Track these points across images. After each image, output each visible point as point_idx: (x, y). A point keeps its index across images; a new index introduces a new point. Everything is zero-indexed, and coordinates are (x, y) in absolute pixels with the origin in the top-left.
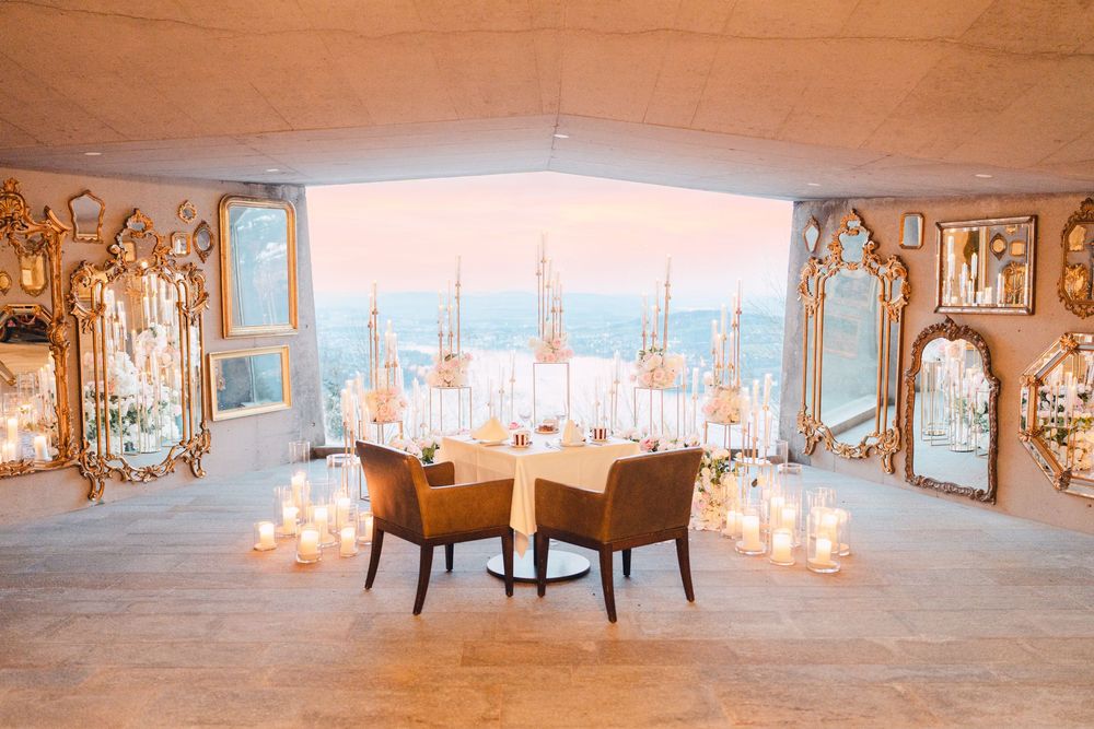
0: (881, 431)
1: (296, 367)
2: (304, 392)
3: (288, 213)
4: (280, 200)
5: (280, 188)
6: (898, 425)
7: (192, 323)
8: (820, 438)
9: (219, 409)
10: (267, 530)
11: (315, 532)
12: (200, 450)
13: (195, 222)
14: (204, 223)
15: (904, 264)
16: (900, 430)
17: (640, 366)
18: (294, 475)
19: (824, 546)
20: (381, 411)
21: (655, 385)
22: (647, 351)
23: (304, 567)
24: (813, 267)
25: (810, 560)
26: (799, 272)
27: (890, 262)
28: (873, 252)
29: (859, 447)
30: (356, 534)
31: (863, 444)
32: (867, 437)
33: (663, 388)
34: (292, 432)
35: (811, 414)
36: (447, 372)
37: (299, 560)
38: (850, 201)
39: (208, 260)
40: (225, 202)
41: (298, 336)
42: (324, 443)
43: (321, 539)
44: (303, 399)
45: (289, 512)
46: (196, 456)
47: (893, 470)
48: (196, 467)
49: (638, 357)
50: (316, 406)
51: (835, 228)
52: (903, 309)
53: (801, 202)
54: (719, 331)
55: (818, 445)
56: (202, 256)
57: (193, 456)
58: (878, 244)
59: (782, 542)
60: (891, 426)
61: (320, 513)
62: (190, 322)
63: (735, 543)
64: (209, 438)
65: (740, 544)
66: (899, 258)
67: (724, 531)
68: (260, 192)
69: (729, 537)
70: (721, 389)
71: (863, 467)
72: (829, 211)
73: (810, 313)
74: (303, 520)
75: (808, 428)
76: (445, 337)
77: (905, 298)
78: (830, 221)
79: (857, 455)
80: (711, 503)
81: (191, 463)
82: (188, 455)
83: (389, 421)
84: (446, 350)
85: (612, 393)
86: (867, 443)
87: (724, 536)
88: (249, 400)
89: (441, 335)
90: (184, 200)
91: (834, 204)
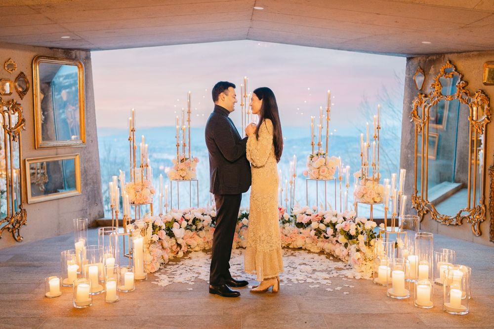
0: (472, 207)
1: (84, 167)
2: (90, 184)
3: (79, 67)
4: (73, 60)
5: (74, 52)
6: (484, 203)
7: (14, 140)
8: (427, 211)
9: (33, 195)
10: (54, 282)
11: (87, 285)
12: (19, 223)
13: (16, 72)
14: (22, 73)
15: (486, 96)
16: (485, 206)
17: (310, 165)
18: (78, 241)
19: (457, 294)
20: (138, 197)
21: (321, 177)
22: (314, 155)
23: (78, 312)
24: (421, 100)
25: (446, 304)
26: (411, 103)
27: (477, 94)
28: (463, 88)
29: (456, 218)
30: (117, 285)
31: (459, 215)
32: (461, 211)
33: (325, 180)
34: (82, 210)
35: (421, 196)
36: (182, 170)
37: (75, 306)
38: (446, 55)
39: (25, 97)
40: (36, 60)
41: (86, 147)
42: (103, 216)
43: (92, 289)
44: (89, 188)
45: (72, 268)
46: (16, 227)
47: (481, 234)
48: (16, 235)
49: (308, 159)
50: (98, 192)
51: (436, 73)
52: (486, 125)
53: (412, 58)
54: (365, 141)
55: (425, 216)
56: (22, 94)
57: (14, 227)
58: (467, 83)
59: (424, 290)
60: (479, 203)
61: (93, 270)
62: (12, 138)
63: (386, 290)
64: (25, 214)
65: (390, 291)
66: (483, 92)
67: (376, 280)
68: (60, 54)
69: (381, 285)
70: (367, 180)
71: (458, 231)
72: (432, 62)
73: (419, 129)
74: (80, 275)
75: (419, 205)
76: (181, 147)
77: (488, 118)
78: (432, 69)
79: (454, 223)
80: (365, 260)
81: (12, 231)
82: (10, 226)
83: (143, 204)
84: (182, 156)
85: (291, 183)
86: (461, 215)
87: (377, 284)
88: (62, 188)
89: (178, 145)
90: (8, 57)
91: (435, 58)
